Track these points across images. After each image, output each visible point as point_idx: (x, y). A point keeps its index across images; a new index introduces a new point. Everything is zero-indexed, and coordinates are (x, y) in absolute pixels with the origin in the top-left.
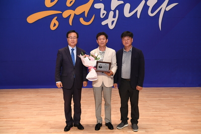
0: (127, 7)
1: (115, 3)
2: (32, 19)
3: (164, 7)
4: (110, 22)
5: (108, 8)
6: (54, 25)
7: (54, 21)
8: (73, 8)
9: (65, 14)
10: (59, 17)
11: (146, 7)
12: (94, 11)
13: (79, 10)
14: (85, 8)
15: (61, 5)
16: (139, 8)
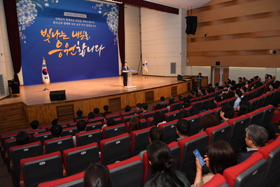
0: (88, 48)
1: (84, 46)
2: (50, 53)
3: (101, 48)
4: (82, 54)
5: (81, 49)
6: (60, 55)
7: (60, 53)
8: (68, 48)
9: (65, 51)
10: (62, 52)
11: (95, 48)
12: (76, 50)
13: (70, 49)
14: (73, 48)
15: (63, 47)
16: (93, 49)
